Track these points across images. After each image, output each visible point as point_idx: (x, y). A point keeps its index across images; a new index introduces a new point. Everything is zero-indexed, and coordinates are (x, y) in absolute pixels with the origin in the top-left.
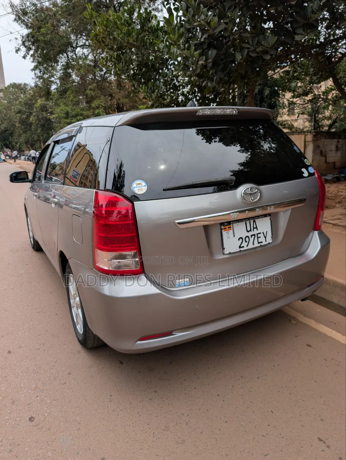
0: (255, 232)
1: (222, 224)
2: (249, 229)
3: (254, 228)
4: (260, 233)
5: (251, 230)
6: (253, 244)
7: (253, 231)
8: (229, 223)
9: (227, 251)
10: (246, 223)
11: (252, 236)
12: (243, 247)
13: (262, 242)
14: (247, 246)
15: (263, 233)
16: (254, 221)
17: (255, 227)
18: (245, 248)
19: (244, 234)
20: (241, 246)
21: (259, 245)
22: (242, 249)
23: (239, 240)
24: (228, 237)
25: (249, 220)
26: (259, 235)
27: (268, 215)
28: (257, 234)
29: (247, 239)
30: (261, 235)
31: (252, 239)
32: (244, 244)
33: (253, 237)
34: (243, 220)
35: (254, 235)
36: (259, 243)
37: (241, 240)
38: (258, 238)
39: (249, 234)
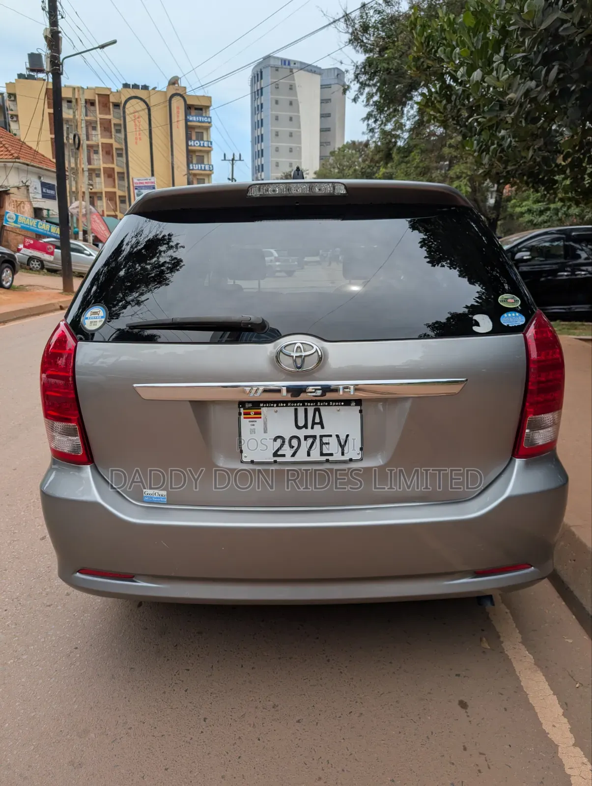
0: (317, 431)
1: (242, 404)
2: (301, 423)
3: (314, 423)
4: (331, 436)
5: (306, 426)
6: (309, 455)
7: (312, 428)
8: (256, 404)
9: (247, 456)
10: (296, 410)
11: (306, 438)
12: (284, 456)
13: (331, 455)
14: (293, 455)
15: (337, 436)
16: (317, 410)
17: (317, 420)
18: (288, 458)
19: (288, 430)
20: (280, 453)
21: (324, 458)
22: (279, 459)
23: (275, 440)
24: (253, 431)
25: (304, 405)
26: (325, 440)
27: (353, 404)
28: (321, 437)
29: (295, 443)
30: (333, 441)
31: (305, 445)
32: (287, 451)
33: (310, 441)
34: (289, 404)
35: (314, 437)
36: (322, 454)
37: (279, 441)
38: (322, 444)
39: (302, 433)
